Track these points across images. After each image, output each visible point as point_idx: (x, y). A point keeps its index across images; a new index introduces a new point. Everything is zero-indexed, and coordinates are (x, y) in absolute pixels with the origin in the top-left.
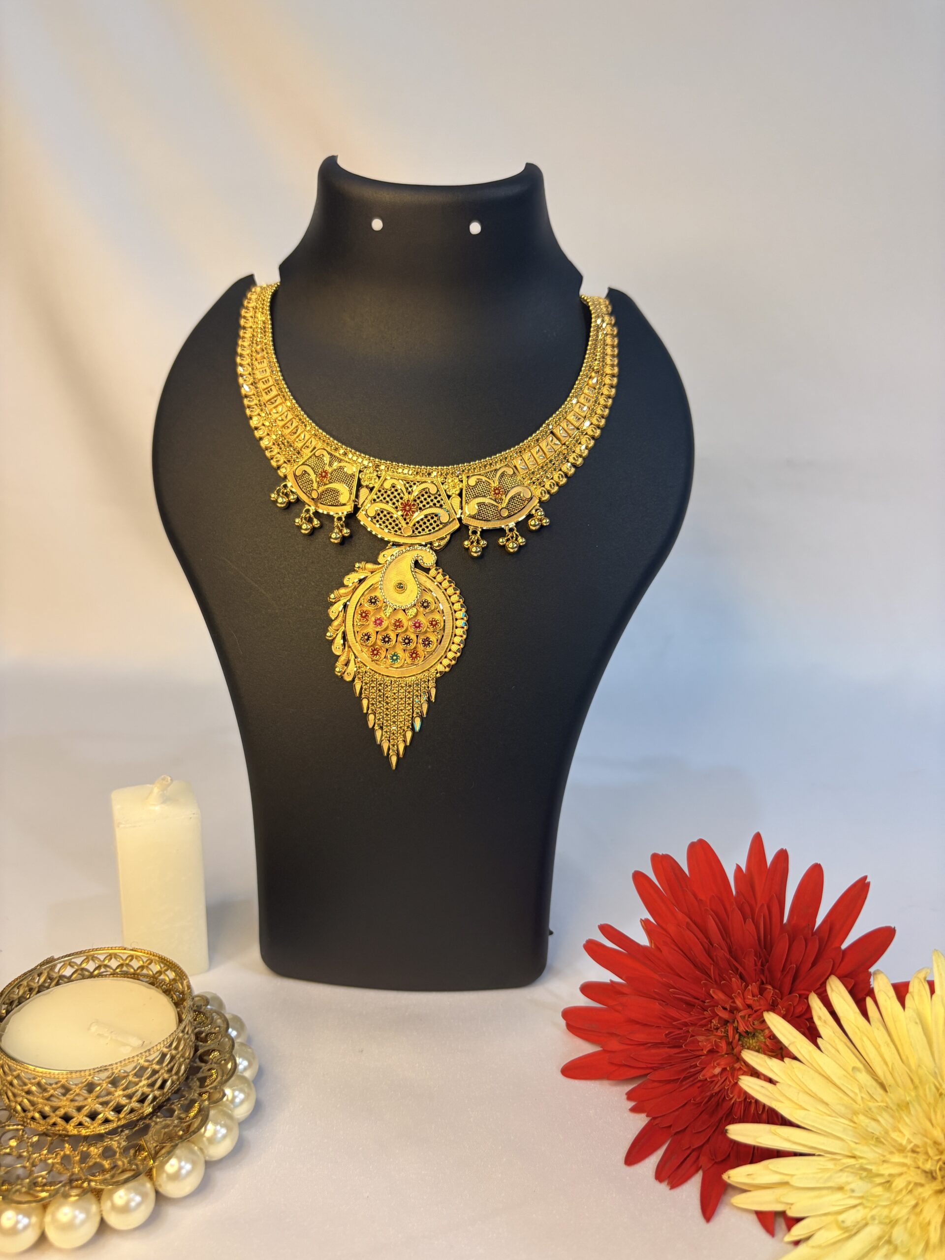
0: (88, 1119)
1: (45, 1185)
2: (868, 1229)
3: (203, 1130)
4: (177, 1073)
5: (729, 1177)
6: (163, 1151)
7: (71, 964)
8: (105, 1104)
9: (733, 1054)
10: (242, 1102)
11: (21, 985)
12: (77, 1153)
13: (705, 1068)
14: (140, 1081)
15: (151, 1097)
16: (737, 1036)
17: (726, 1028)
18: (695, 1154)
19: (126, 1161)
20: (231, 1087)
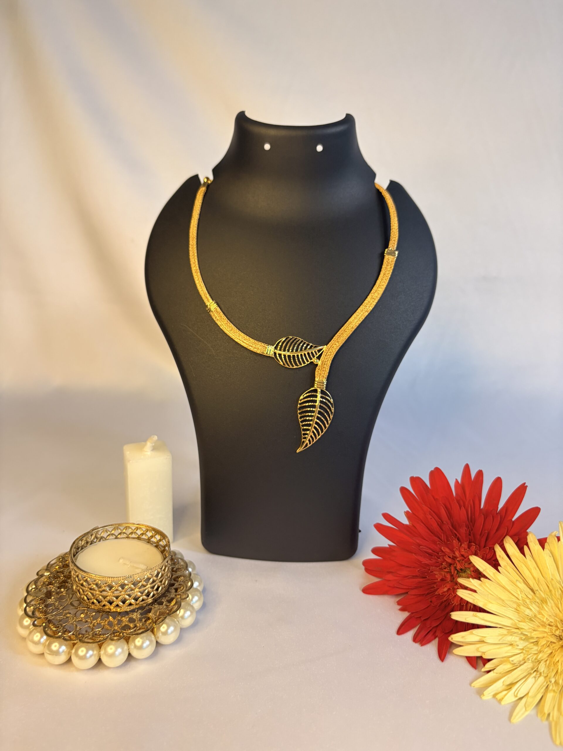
0: (121, 603)
1: (100, 635)
2: (525, 664)
3: (178, 612)
4: (164, 584)
5: (452, 639)
6: (159, 620)
7: (107, 531)
8: (129, 596)
9: (453, 581)
10: (196, 602)
11: (83, 539)
12: (115, 620)
13: (438, 589)
14: (147, 585)
15: (151, 594)
16: (456, 572)
17: (450, 568)
18: (434, 630)
19: (141, 624)
20: (191, 593)
